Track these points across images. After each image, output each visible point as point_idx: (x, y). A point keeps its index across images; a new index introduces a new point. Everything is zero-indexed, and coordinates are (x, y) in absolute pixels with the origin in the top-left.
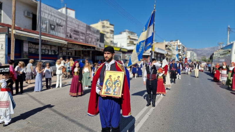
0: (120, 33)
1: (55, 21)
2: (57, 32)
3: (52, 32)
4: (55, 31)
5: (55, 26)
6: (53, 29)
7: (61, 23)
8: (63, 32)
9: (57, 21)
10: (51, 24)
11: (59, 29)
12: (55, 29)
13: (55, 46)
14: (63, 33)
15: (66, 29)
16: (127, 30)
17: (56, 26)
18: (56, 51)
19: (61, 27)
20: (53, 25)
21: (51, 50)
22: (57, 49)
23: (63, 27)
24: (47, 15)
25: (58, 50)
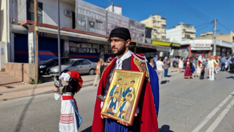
0: (174, 27)
1: (94, 17)
2: (97, 29)
3: (92, 30)
4: (94, 28)
5: (94, 23)
6: (92, 27)
7: (101, 19)
8: (104, 28)
9: (97, 18)
10: (90, 21)
11: (99, 26)
12: (95, 26)
13: (96, 44)
14: (103, 30)
15: (107, 25)
16: (181, 23)
17: (96, 23)
18: (97, 49)
19: (101, 24)
20: (92, 22)
21: (92, 48)
22: (99, 47)
23: (103, 24)
24: (86, 12)
25: (100, 49)
